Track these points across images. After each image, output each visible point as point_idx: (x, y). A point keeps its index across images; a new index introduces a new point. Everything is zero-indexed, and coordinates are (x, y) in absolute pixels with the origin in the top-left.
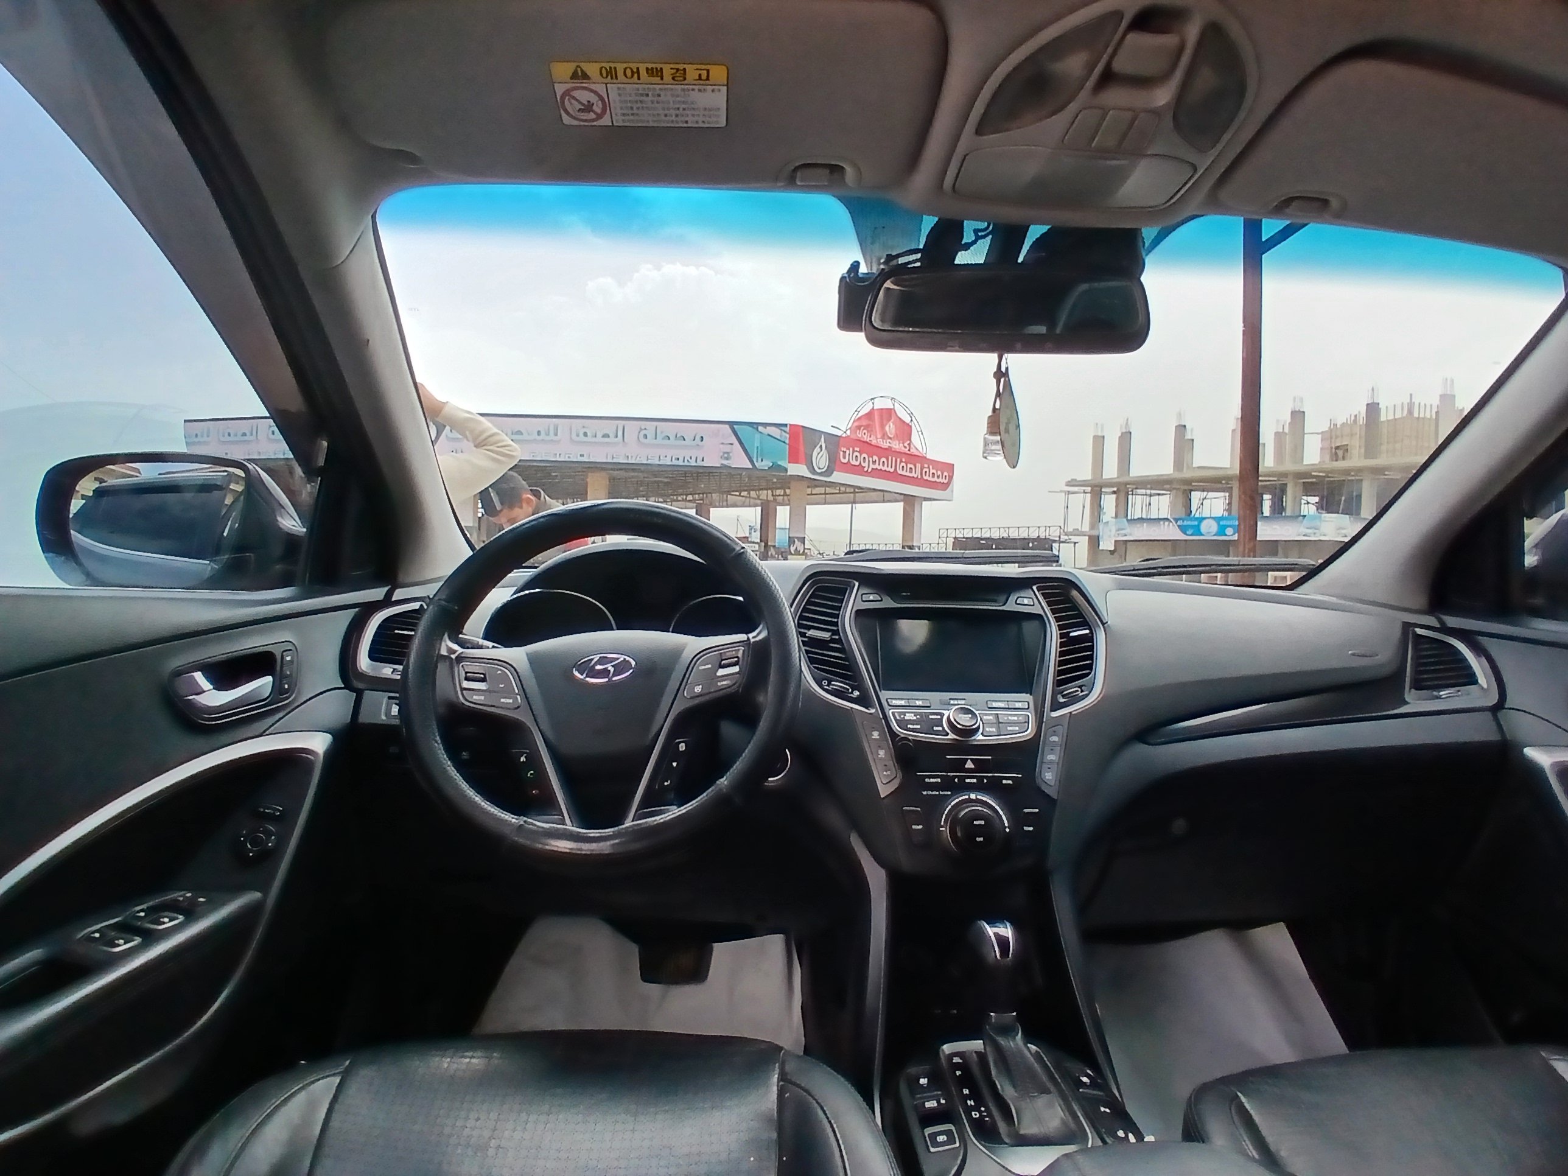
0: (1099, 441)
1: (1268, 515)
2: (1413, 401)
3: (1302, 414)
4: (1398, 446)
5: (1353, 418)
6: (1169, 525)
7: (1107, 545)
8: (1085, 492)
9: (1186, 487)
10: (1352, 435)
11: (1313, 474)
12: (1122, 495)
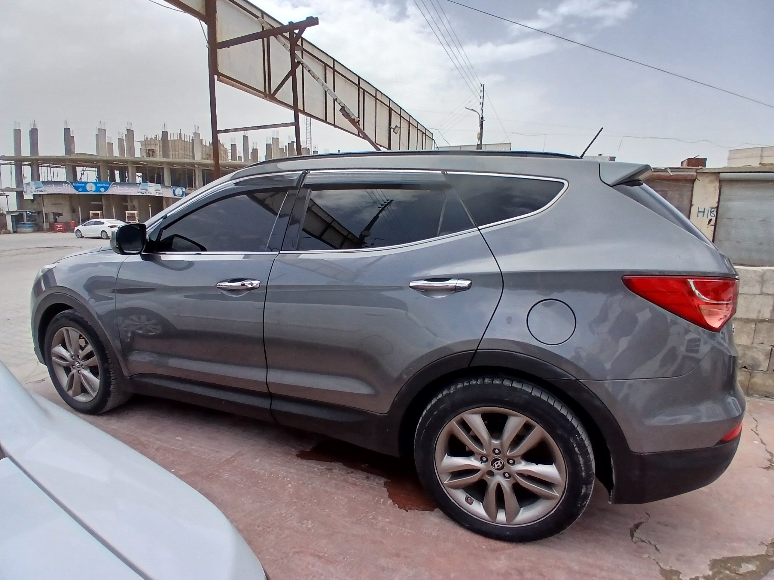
0: (17, 133)
1: (119, 182)
2: (182, 133)
3: (132, 131)
4: (177, 153)
5: (155, 136)
6: (68, 186)
7: (28, 196)
8: (11, 164)
9: (74, 164)
10: (155, 145)
11: (141, 162)
12: (35, 167)
